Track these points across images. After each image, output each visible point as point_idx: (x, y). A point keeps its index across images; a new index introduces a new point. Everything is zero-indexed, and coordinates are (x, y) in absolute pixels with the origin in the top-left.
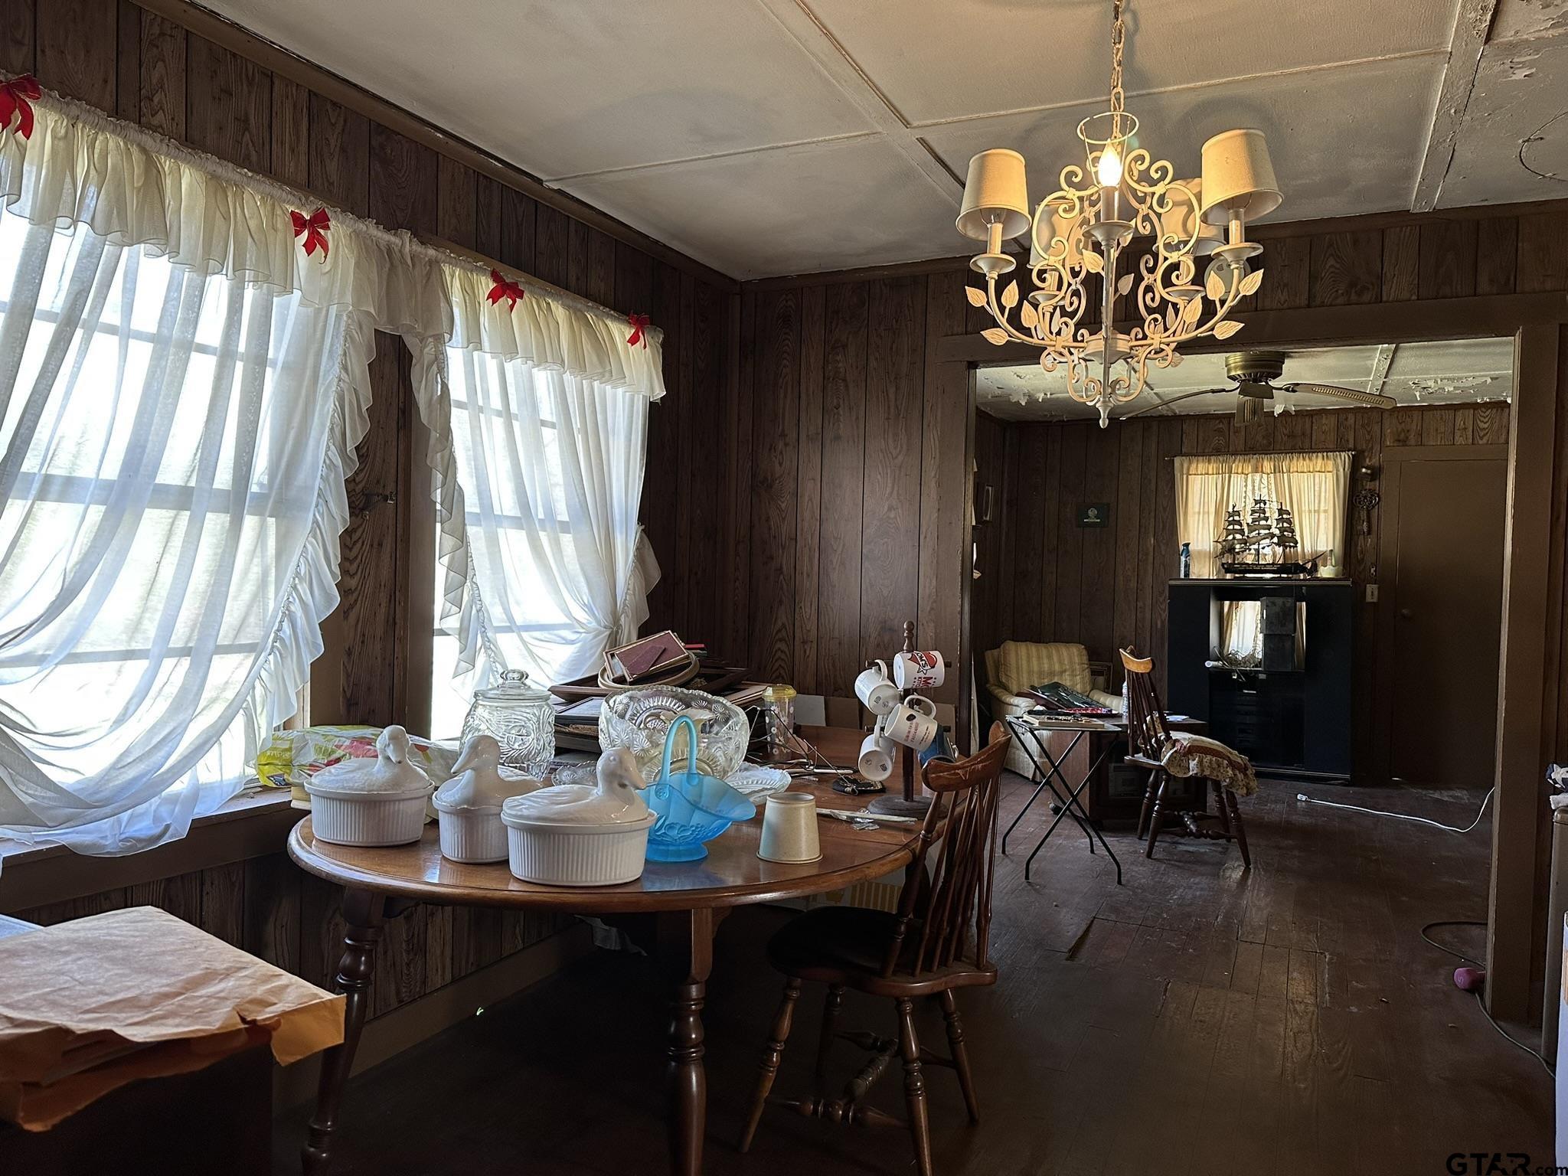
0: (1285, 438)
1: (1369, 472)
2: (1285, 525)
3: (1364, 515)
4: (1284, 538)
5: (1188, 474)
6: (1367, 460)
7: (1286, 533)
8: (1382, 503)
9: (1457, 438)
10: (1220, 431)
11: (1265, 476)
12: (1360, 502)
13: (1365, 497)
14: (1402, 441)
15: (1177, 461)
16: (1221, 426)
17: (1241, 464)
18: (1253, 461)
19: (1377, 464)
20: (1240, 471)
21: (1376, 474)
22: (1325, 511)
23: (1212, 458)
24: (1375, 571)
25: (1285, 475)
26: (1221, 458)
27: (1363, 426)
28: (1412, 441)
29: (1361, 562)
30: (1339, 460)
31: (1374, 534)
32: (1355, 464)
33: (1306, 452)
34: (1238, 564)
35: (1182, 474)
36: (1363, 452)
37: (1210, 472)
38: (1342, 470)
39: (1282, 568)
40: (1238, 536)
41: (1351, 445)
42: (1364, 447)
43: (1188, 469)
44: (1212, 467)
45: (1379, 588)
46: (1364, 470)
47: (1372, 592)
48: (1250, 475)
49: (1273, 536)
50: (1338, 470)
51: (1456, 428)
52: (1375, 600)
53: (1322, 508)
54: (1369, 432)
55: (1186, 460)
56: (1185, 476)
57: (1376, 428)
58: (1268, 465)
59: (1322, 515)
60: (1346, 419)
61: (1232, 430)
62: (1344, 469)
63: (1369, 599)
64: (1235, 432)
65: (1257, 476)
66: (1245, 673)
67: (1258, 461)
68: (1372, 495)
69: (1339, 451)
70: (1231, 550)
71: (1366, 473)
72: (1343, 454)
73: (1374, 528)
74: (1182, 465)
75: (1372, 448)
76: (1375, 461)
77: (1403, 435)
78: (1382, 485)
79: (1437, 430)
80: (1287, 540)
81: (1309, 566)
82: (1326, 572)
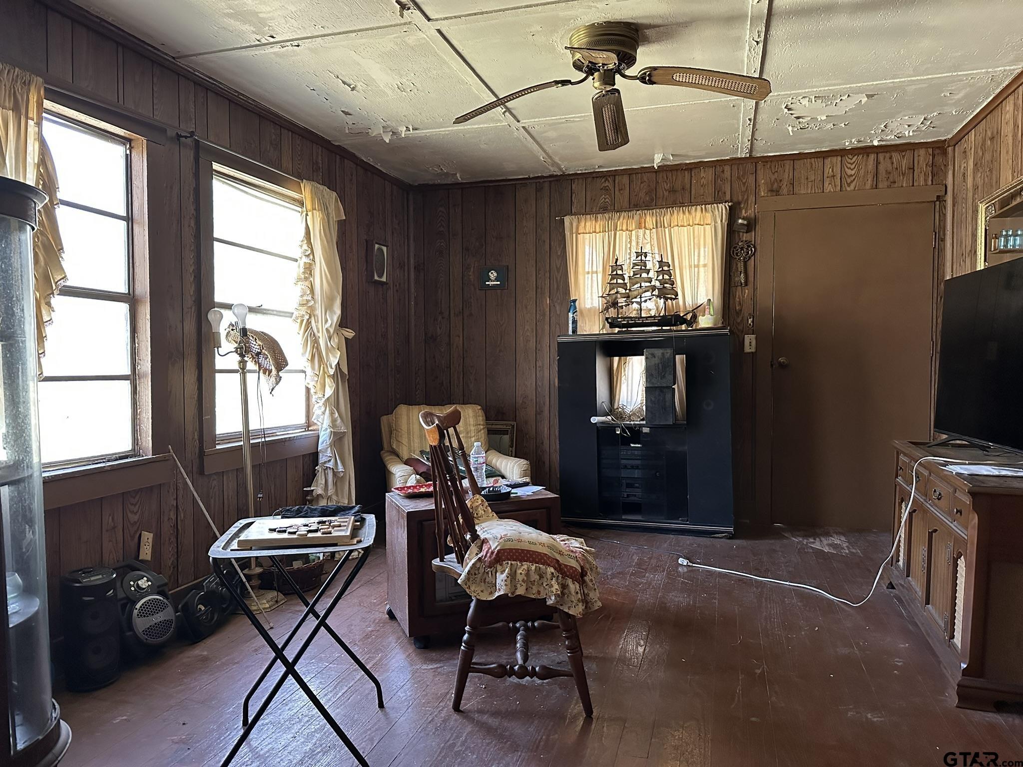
0: (666, 194)
1: (745, 222)
2: (666, 277)
3: (741, 266)
4: (664, 290)
5: (578, 233)
6: (744, 211)
7: (665, 285)
8: (758, 254)
9: (826, 184)
10: (606, 189)
11: (648, 232)
12: (737, 254)
13: (742, 249)
14: (775, 191)
15: (567, 219)
16: (607, 184)
17: (625, 221)
18: (636, 217)
19: (753, 215)
20: (624, 228)
21: (751, 225)
22: (705, 266)
23: (599, 216)
24: (753, 322)
25: (667, 230)
26: (606, 215)
27: (738, 178)
28: (785, 190)
29: (738, 313)
30: (717, 212)
31: (751, 285)
32: (732, 215)
33: (685, 206)
34: (621, 318)
35: (572, 234)
36: (739, 203)
37: (598, 230)
38: (719, 222)
39: (663, 321)
40: (622, 290)
41: (728, 197)
42: (740, 198)
43: (577, 228)
44: (599, 225)
45: (756, 338)
46: (740, 221)
47: (750, 343)
48: (634, 232)
49: (654, 288)
50: (716, 222)
51: (826, 175)
52: (753, 350)
53: (702, 263)
54: (744, 184)
55: (574, 219)
56: (574, 235)
57: (751, 179)
58: (650, 220)
59: (702, 269)
60: (723, 171)
61: (617, 189)
62: (722, 221)
63: (747, 349)
64: (619, 190)
65: (641, 232)
66: (630, 428)
67: (641, 217)
68: (749, 246)
69: (717, 203)
70: (615, 304)
71: (742, 224)
72: (720, 205)
73: (751, 279)
74: (571, 224)
75: (747, 199)
76: (750, 213)
77: (775, 186)
78: (758, 236)
79: (807, 179)
80: (668, 292)
81: (689, 317)
82: (705, 321)
